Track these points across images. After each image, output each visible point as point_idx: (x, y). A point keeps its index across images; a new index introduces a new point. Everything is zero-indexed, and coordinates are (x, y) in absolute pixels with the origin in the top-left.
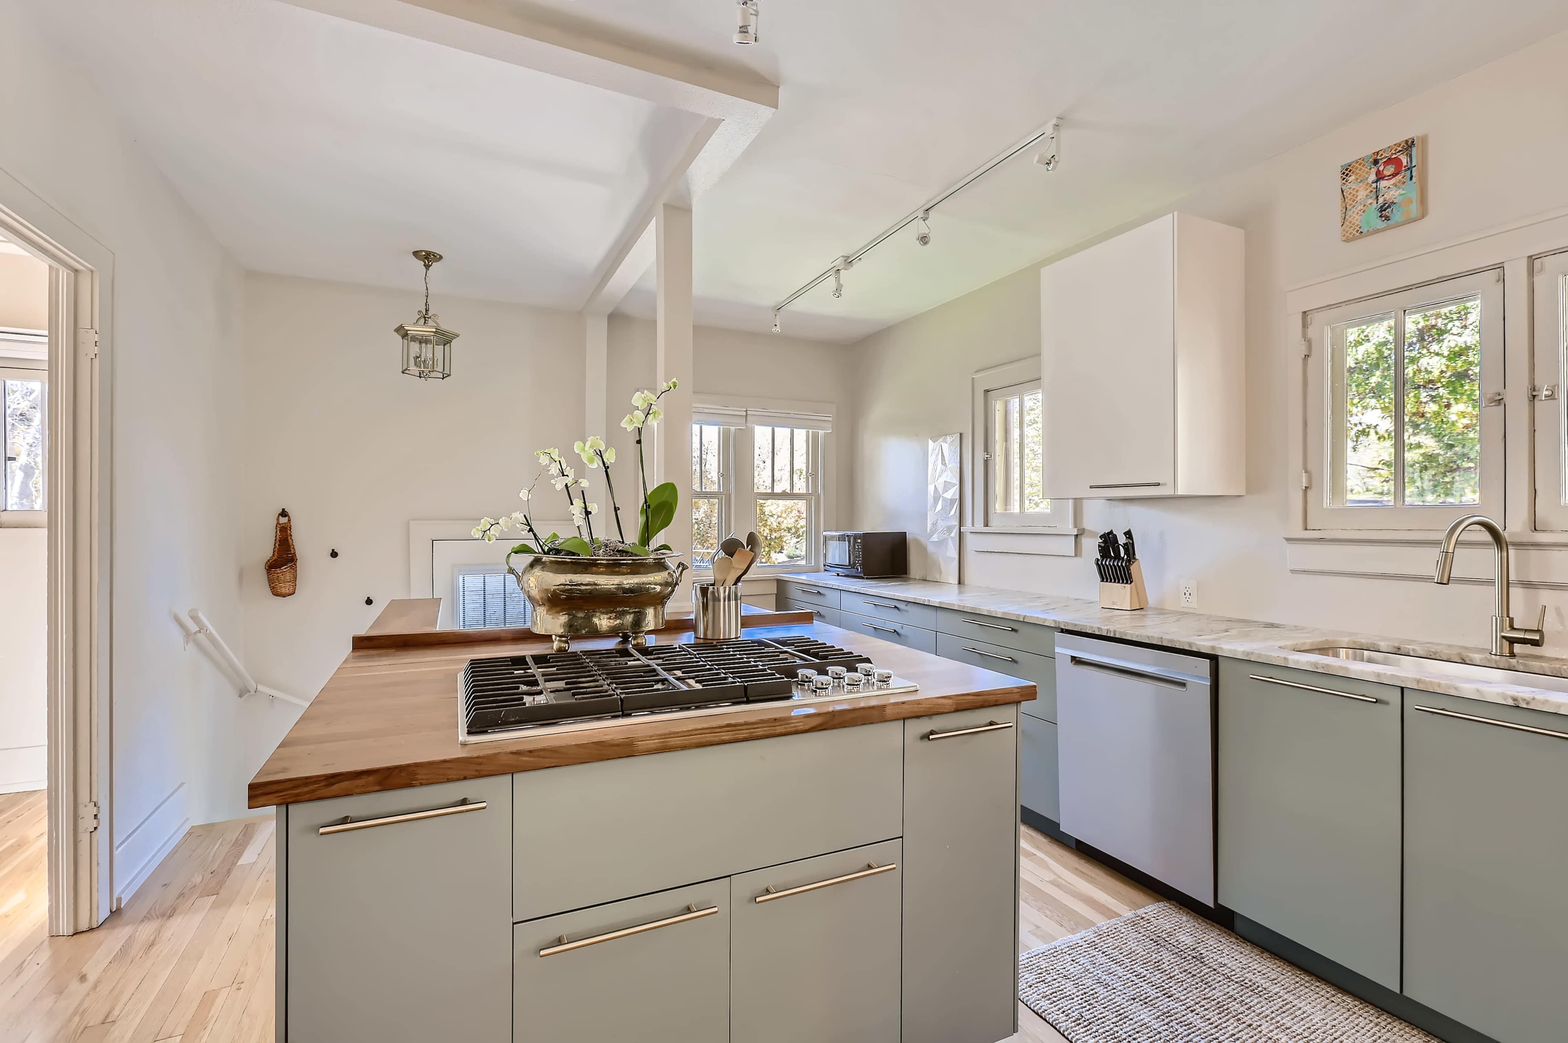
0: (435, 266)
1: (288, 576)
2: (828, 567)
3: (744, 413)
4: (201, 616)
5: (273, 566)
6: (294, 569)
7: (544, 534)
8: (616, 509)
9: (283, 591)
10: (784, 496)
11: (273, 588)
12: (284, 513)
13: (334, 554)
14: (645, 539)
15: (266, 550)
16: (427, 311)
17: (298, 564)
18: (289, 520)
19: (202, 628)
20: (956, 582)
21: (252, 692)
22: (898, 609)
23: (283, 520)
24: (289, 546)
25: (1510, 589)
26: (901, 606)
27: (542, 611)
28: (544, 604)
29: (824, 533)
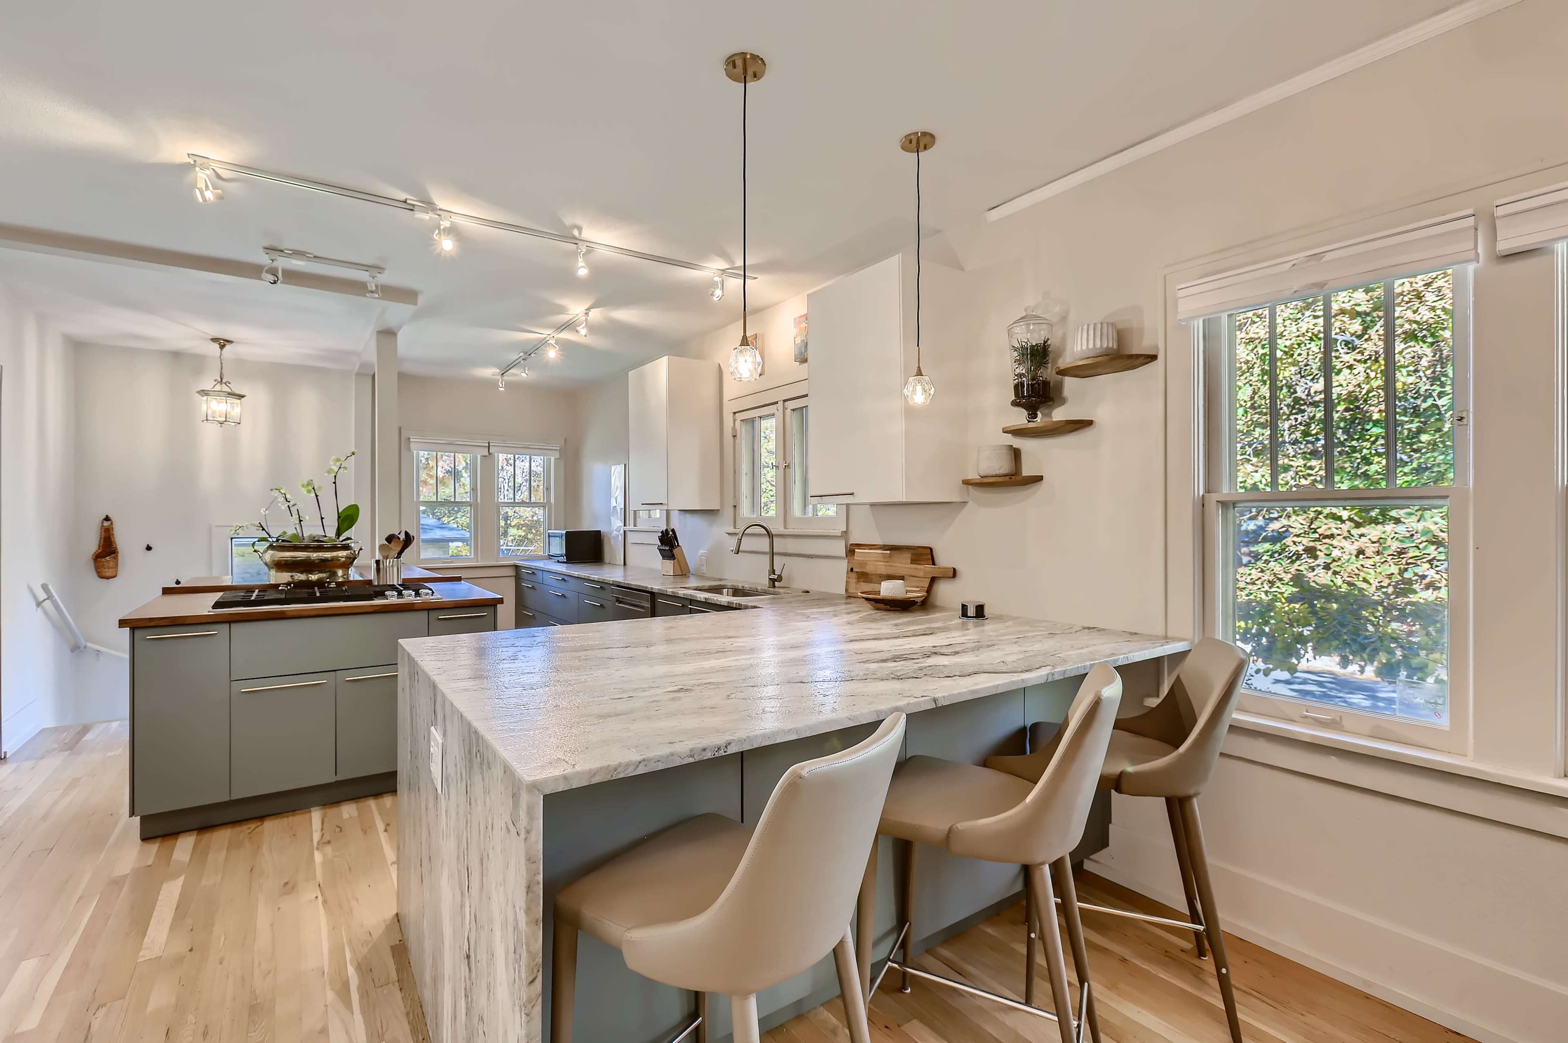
0: (228, 347)
1: (111, 564)
2: (550, 557)
3: (487, 445)
4: (50, 587)
5: (98, 557)
6: (116, 558)
7: (275, 533)
8: (322, 518)
9: (108, 574)
10: (523, 504)
11: (99, 572)
12: (107, 519)
13: (149, 548)
14: (339, 534)
15: (92, 545)
16: (221, 379)
17: (119, 555)
18: (112, 524)
19: (50, 597)
20: (623, 564)
21: (82, 648)
22: (565, 580)
23: (106, 524)
24: (112, 542)
25: (774, 556)
26: (566, 578)
27: (273, 572)
28: (273, 568)
29: (549, 531)
